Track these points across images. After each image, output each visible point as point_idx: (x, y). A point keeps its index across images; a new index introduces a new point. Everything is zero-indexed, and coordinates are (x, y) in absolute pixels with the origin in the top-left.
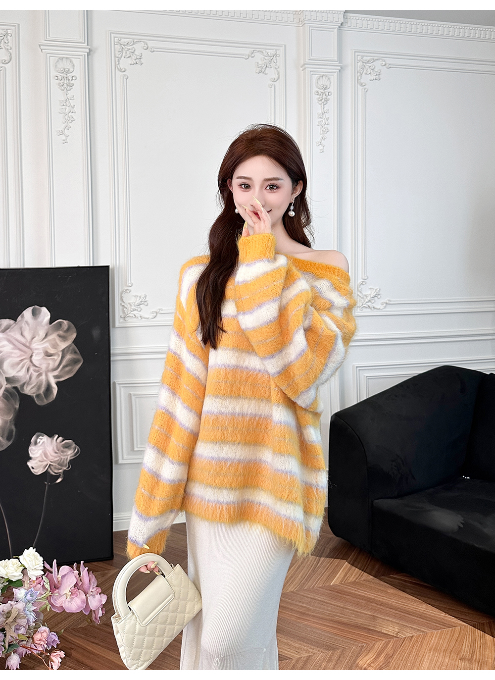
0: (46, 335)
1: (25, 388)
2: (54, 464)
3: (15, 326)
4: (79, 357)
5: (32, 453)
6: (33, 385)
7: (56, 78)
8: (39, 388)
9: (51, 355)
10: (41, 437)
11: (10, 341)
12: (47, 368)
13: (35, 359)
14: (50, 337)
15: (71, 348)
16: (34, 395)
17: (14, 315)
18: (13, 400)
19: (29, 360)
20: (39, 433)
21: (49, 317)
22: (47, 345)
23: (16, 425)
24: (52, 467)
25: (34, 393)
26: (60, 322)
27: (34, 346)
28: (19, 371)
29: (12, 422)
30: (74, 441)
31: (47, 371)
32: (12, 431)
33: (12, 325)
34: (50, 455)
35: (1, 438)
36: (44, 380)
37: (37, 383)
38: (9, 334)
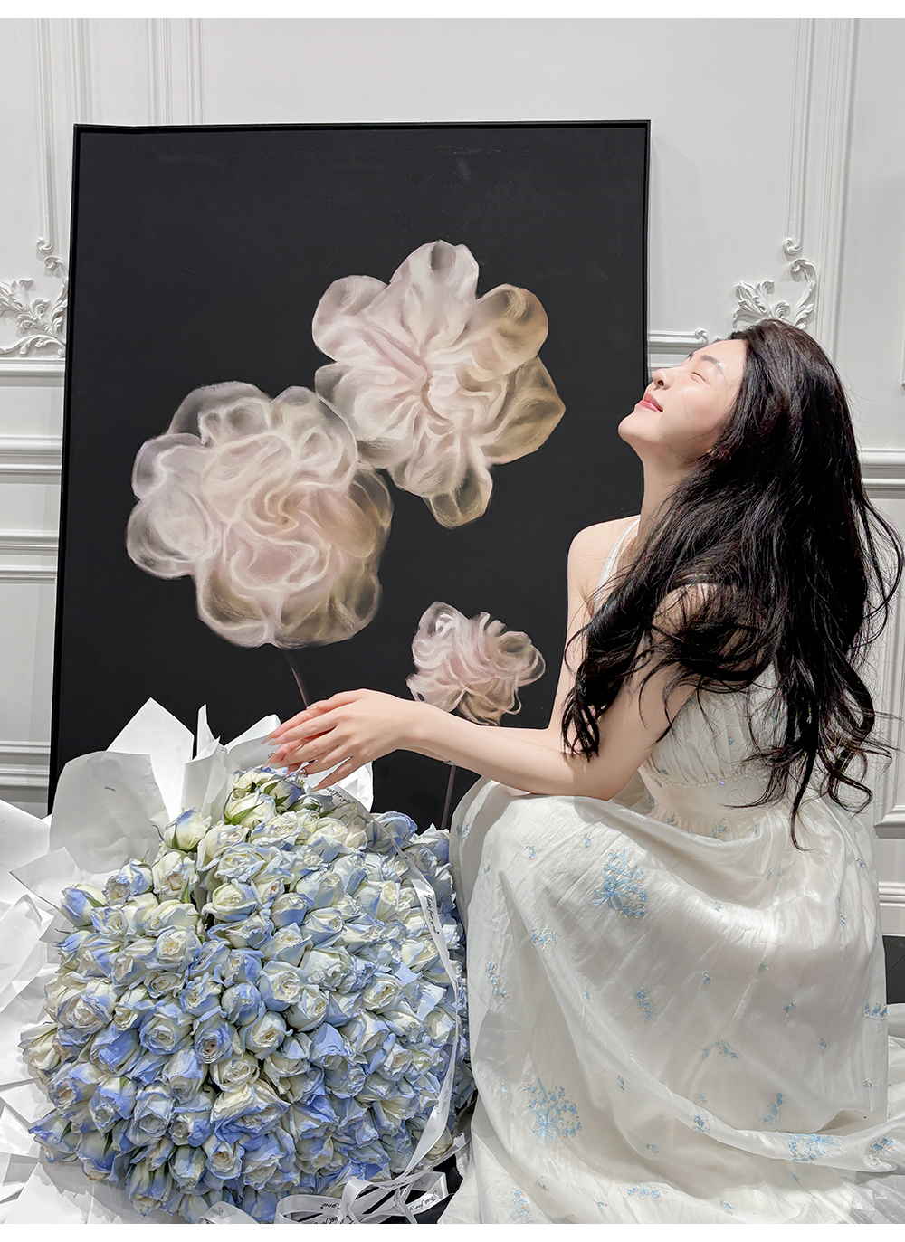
0: (466, 328)
1: (407, 473)
2: (477, 694)
3: (385, 296)
5: (419, 656)
6: (428, 469)
8: (444, 479)
9: (476, 388)
10: (444, 615)
11: (369, 339)
12: (468, 422)
13: (440, 395)
14: (477, 336)
15: (533, 371)
17: (383, 265)
18: (376, 508)
19: (419, 397)
20: (443, 604)
21: (476, 275)
22: (467, 357)
23: (380, 575)
24: (470, 700)
25: (429, 492)
26: (506, 291)
27: (433, 357)
28: (393, 427)
29: (371, 567)
30: (529, 636)
31: (468, 432)
32: (372, 591)
33: (376, 295)
34: (467, 665)
35: (341, 608)
36: (458, 458)
37: (440, 464)
38: (368, 319)
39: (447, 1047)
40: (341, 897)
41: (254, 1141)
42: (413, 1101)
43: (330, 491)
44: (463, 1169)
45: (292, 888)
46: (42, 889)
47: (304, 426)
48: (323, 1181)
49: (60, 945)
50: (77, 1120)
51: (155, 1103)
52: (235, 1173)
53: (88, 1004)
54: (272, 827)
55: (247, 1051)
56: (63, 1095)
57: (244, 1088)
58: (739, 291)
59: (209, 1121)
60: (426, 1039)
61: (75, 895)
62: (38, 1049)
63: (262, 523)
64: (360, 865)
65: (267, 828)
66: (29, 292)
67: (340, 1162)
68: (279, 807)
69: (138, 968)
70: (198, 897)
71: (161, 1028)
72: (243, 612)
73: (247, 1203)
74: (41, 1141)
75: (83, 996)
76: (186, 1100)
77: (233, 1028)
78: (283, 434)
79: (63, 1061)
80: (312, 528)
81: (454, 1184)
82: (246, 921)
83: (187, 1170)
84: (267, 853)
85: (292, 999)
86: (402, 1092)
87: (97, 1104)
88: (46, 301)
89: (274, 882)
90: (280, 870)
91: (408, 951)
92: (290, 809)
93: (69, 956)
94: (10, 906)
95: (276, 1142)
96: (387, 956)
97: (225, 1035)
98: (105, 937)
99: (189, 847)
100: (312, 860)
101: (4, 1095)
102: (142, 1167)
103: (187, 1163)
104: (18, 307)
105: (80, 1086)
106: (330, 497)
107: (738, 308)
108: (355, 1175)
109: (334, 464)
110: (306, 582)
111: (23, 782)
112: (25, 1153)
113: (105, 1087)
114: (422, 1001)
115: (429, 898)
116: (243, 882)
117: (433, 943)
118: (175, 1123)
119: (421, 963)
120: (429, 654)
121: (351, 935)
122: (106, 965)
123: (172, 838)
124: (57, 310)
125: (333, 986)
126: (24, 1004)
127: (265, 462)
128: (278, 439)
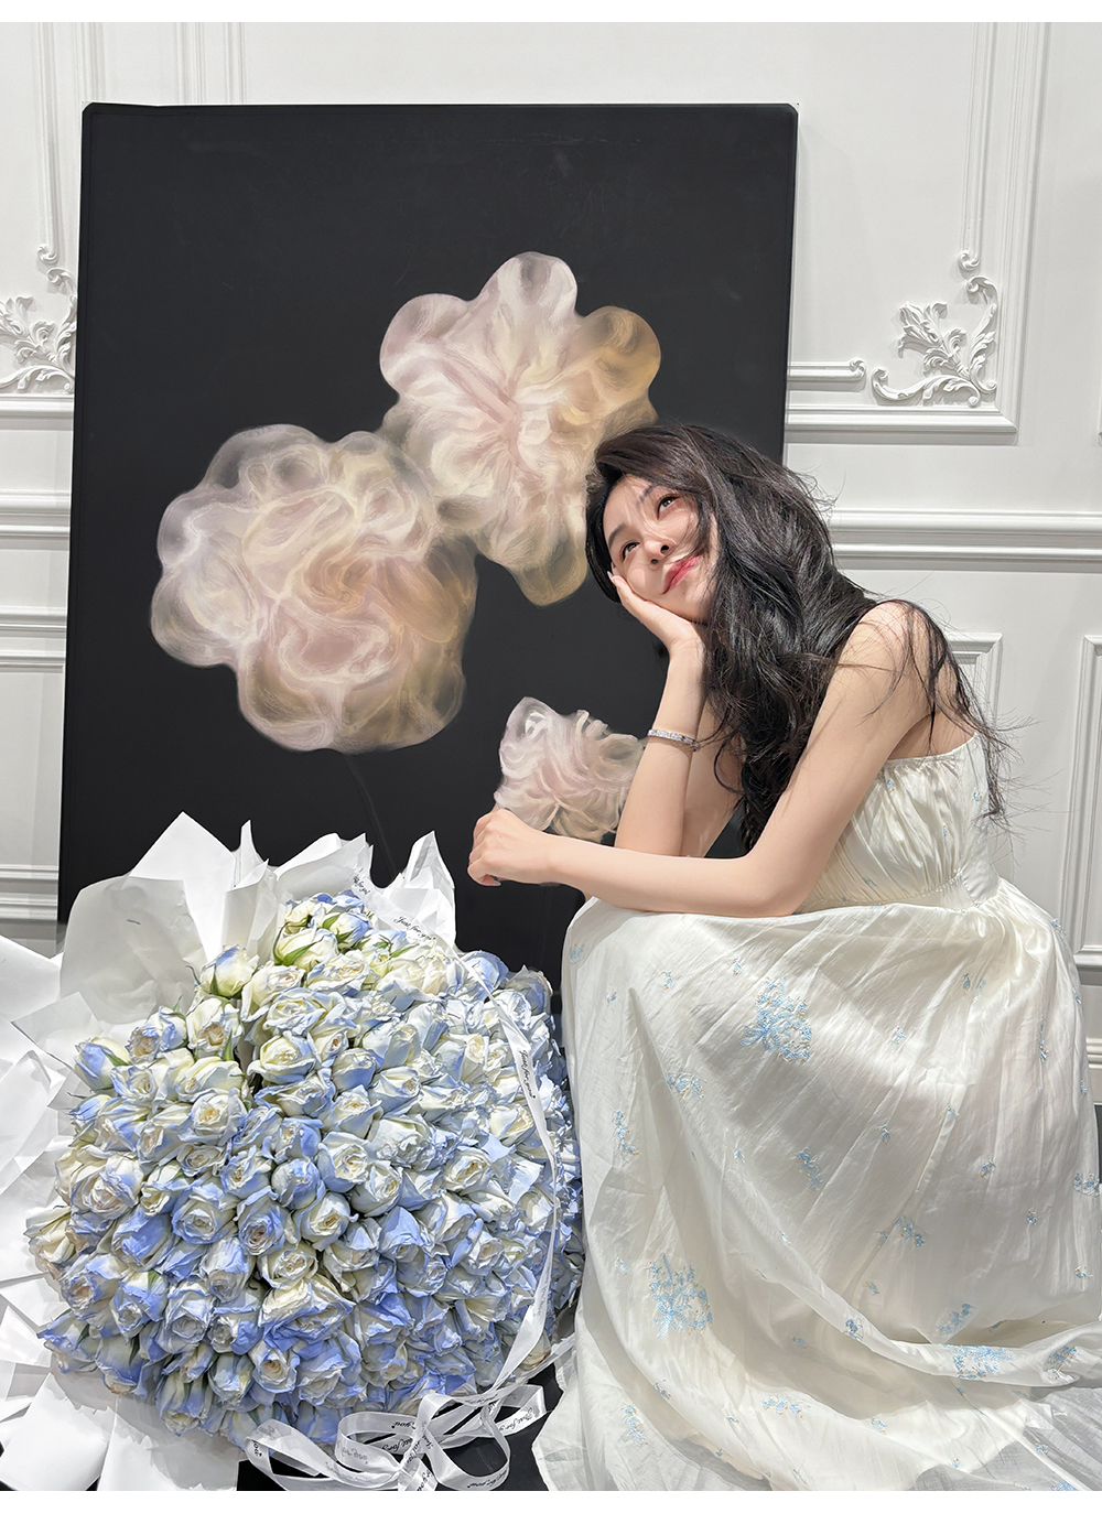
2: (574, 810)
3: (470, 320)
5: (507, 762)
6: (516, 534)
8: (534, 544)
10: (536, 714)
11: (452, 374)
12: (561, 477)
13: (532, 441)
14: (574, 369)
17: (468, 286)
18: (456, 578)
19: (508, 445)
20: (533, 700)
21: (574, 294)
22: (561, 396)
23: (464, 664)
24: (567, 818)
25: (518, 562)
26: (609, 315)
27: (524, 395)
28: (477, 482)
29: (452, 655)
31: (561, 490)
32: (454, 682)
33: (460, 317)
34: (564, 776)
35: (416, 703)
36: (550, 521)
37: (529, 528)
38: (448, 347)
39: (545, 1236)
40: (417, 1052)
41: (311, 1348)
42: (504, 1300)
43: (404, 561)
44: (563, 1381)
45: (357, 1042)
46: (52, 1044)
47: (369, 481)
48: (396, 1395)
49: (73, 1112)
50: (96, 1322)
51: (191, 1302)
52: (289, 1386)
53: (108, 1183)
54: (333, 970)
55: (302, 1239)
56: (80, 1293)
57: (299, 1284)
58: (904, 314)
59: (256, 1324)
60: (520, 1225)
61: (93, 1051)
62: (47, 1237)
63: (319, 599)
64: (441, 1014)
65: (327, 970)
66: (29, 312)
67: (415, 1373)
68: (342, 945)
69: (170, 1140)
70: (243, 1052)
71: (198, 1212)
72: (295, 708)
73: (303, 1421)
74: (53, 1347)
75: (103, 1175)
76: (228, 1298)
77: (286, 1212)
78: (344, 489)
79: (78, 1252)
80: (380, 604)
81: (553, 1399)
82: (301, 1084)
83: (231, 1383)
84: (326, 1000)
85: (358, 1177)
86: (491, 1290)
87: (121, 1304)
88: (49, 324)
89: (335, 1035)
90: (343, 1020)
91: (498, 1120)
92: (353, 948)
93: (85, 1127)
94: (11, 1064)
95: (338, 1349)
96: (472, 1126)
97: (277, 1221)
98: (129, 1103)
99: (232, 993)
100: (383, 1008)
101: (6, 1292)
102: (175, 1378)
103: (230, 1373)
104: (14, 331)
105: (100, 1282)
106: (402, 568)
107: (904, 334)
108: (433, 1388)
109: (407, 528)
110: (376, 669)
111: (24, 914)
112: (32, 1362)
113: (129, 1284)
114: (515, 1180)
115: (524, 1054)
116: (297, 1036)
117: (528, 1110)
118: (215, 1326)
119: (514, 1134)
120: (517, 761)
121: (429, 1101)
122: (131, 1137)
123: (210, 982)
124: (64, 335)
125: (409, 1162)
126: (31, 1184)
127: (321, 525)
128: (340, 497)
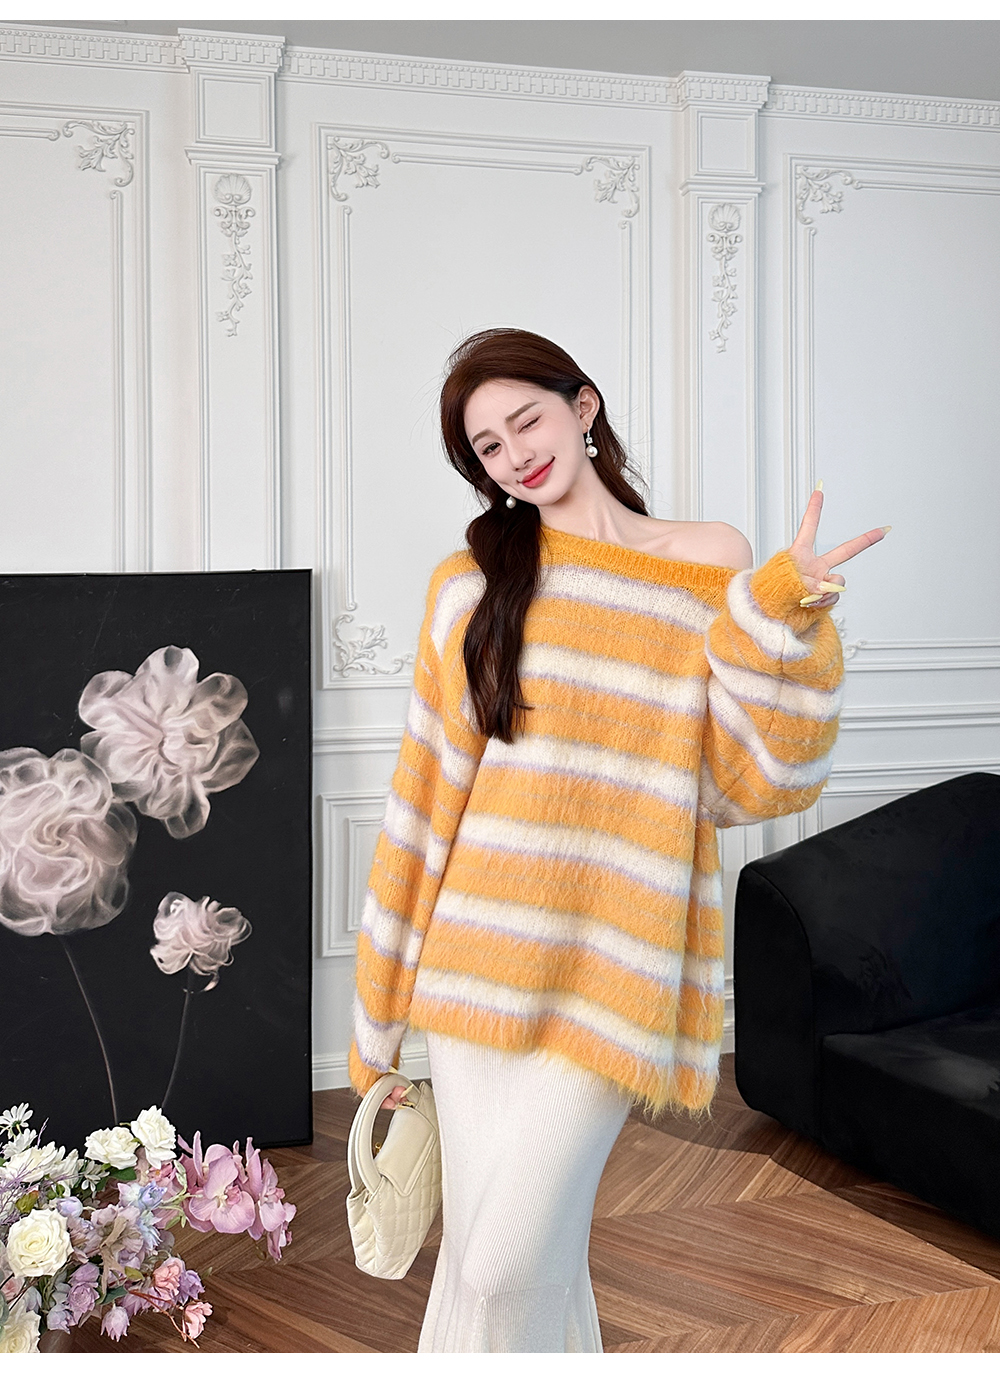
0: (191, 703)
1: (148, 804)
2: (202, 954)
3: (132, 684)
4: (253, 746)
5: (159, 932)
6: (163, 800)
7: (217, 213)
8: (175, 804)
9: (199, 742)
10: (177, 901)
11: (121, 714)
12: (192, 766)
13: (169, 749)
14: (198, 707)
15: (238, 728)
16: (166, 819)
17: (131, 664)
18: (126, 829)
19: (157, 750)
20: (175, 893)
21: (197, 667)
22: (191, 722)
23: (129, 876)
24: (197, 960)
25: (165, 815)
26: (217, 677)
27: (167, 723)
28: (138, 772)
29: (122, 871)
30: (240, 910)
31: (191, 773)
32: (123, 888)
33: (126, 683)
34: (195, 935)
35: (101, 902)
36: (185, 791)
37: (172, 796)
38: (120, 699)
43: (92, 820)
47: (72, 776)
63: (42, 846)
72: (29, 911)
78: (57, 782)
80: (79, 846)
106: (92, 824)
109: (96, 800)
110: (74, 887)
120: (164, 930)
127: (44, 802)
128: (54, 786)
